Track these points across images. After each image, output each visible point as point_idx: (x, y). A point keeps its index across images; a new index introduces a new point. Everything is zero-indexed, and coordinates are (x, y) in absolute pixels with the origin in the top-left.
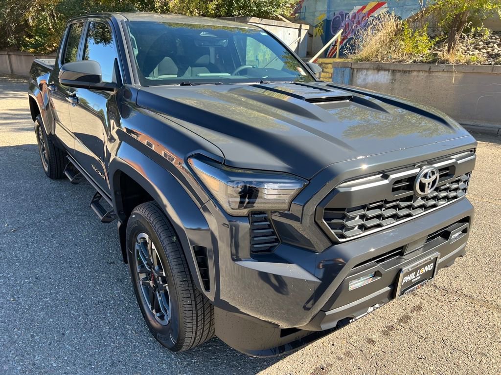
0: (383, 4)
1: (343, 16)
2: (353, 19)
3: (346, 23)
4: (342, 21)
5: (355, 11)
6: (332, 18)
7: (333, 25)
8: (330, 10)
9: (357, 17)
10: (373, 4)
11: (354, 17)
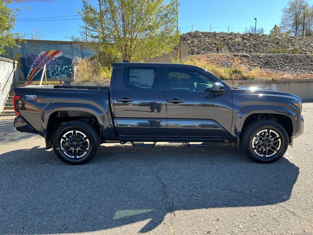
0: (59, 52)
1: (34, 56)
2: (42, 59)
3: (37, 60)
4: (34, 59)
5: (42, 54)
6: (26, 57)
7: (27, 61)
8: (23, 52)
9: (44, 58)
10: (53, 51)
11: (42, 57)
